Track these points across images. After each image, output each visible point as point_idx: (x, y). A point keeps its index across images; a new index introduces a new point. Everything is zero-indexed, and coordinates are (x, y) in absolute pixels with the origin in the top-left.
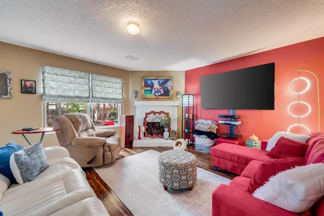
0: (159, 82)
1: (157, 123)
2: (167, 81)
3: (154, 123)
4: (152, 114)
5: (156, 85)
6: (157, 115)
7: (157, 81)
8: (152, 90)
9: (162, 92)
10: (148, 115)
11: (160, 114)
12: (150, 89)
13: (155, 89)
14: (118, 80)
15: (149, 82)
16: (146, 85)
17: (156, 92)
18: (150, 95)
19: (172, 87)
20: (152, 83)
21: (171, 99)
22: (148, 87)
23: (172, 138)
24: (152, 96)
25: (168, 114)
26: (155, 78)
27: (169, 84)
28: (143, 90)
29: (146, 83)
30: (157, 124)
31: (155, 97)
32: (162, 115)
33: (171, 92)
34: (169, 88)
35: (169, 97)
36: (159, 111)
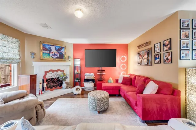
0: (56, 48)
1: (55, 78)
2: (62, 48)
3: (53, 79)
4: (51, 72)
5: (53, 50)
6: (55, 72)
7: (54, 47)
8: (49, 54)
9: (58, 55)
10: (47, 73)
11: (57, 72)
12: (48, 52)
13: (52, 53)
14: (14, 40)
15: (47, 47)
16: (45, 49)
17: (53, 55)
18: (49, 57)
19: (66, 52)
20: (50, 48)
21: (65, 61)
22: (46, 51)
23: (68, 87)
24: (50, 57)
25: (63, 71)
26: (53, 45)
27: (63, 51)
28: (42, 53)
29: (44, 47)
30: (56, 80)
31: (52, 59)
32: (59, 72)
33: (65, 57)
34: (64, 53)
35: (64, 59)
36: (56, 69)
